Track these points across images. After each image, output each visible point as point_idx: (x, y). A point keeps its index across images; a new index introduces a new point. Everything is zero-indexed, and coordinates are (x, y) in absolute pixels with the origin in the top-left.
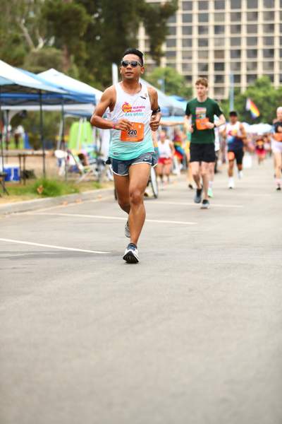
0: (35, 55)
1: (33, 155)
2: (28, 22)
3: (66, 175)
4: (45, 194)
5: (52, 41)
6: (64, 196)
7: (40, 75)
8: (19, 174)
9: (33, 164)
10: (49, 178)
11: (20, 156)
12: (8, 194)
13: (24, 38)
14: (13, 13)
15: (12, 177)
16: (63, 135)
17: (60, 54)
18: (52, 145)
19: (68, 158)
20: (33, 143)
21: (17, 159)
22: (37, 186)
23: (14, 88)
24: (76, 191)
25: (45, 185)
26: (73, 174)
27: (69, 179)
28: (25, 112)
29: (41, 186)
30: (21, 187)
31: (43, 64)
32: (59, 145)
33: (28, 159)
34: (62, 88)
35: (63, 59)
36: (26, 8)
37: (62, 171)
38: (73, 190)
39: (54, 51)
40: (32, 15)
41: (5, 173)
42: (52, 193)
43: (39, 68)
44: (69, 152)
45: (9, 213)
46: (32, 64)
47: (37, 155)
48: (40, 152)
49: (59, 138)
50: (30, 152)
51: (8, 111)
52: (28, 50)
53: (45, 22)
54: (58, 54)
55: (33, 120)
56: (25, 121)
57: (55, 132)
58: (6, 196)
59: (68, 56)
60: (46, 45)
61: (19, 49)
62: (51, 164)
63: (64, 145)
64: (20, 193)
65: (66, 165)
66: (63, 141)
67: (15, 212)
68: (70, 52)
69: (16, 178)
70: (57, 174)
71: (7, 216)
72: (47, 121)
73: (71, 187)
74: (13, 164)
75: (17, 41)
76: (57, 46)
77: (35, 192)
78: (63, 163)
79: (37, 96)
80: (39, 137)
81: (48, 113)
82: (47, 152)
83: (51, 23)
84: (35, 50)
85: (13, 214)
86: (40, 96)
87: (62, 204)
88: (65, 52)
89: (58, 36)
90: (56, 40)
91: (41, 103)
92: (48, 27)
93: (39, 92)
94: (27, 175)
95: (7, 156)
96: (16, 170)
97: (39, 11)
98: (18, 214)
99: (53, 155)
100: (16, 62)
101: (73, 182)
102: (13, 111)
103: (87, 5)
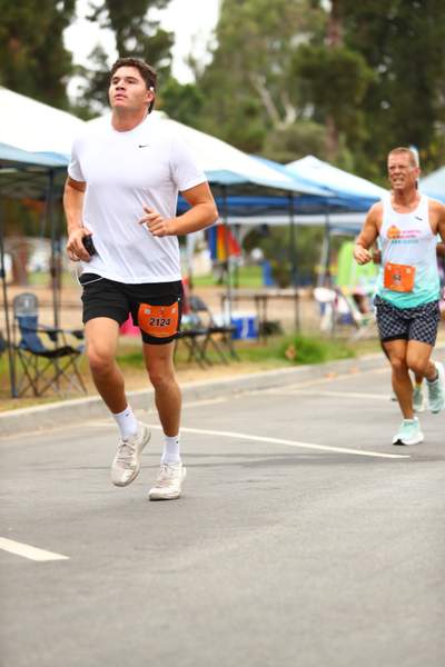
0: (281, 134)
1: (279, 297)
2: (270, 81)
3: (333, 330)
4: (298, 361)
5: (309, 111)
6: (329, 364)
7: (290, 167)
8: (256, 327)
9: (279, 312)
10: (306, 333)
11: (256, 298)
12: (238, 360)
13: (264, 108)
14: (245, 67)
15: (245, 332)
16: (328, 264)
17: (322, 133)
18: (310, 280)
19: (336, 301)
20: (279, 278)
21: (252, 303)
22: (285, 347)
23: (248, 188)
24: (351, 355)
25: (299, 345)
26: (346, 327)
27: (338, 335)
28: (265, 227)
29: (292, 348)
30: (260, 349)
31: (295, 149)
32: (321, 279)
33: (270, 303)
34: (326, 188)
35: (327, 140)
36: (267, 59)
37: (326, 323)
38: (344, 354)
39: (313, 127)
40: (276, 70)
41: (234, 326)
42: (310, 358)
43: (288, 155)
44: (338, 292)
45: (241, 391)
46: (277, 149)
47: (287, 297)
48: (290, 291)
49: (320, 269)
50: (273, 292)
51: (238, 226)
52: (269, 125)
53: (298, 80)
54: (318, 133)
55: (279, 241)
56: (266, 242)
57: (315, 258)
58: (236, 364)
59: (335, 136)
60: (299, 118)
61: (256, 126)
62: (308, 311)
63: (329, 280)
64: (257, 358)
65: (334, 313)
66: (328, 274)
67: (251, 390)
68: (339, 128)
69: (252, 334)
70: (318, 328)
71: (237, 396)
72: (301, 241)
73: (343, 349)
74: (246, 312)
75: (251, 112)
76: (317, 119)
77: (282, 356)
78: (329, 310)
79: (286, 201)
80: (289, 267)
81: (304, 228)
82: (302, 292)
83: (308, 82)
84: (280, 126)
85: (247, 393)
86: (290, 201)
87: (326, 376)
88: (331, 128)
89: (319, 102)
90: (316, 111)
91: (292, 212)
92: (303, 90)
93: (289, 194)
94: (269, 329)
95: (237, 299)
96: (251, 322)
97: (287, 62)
98: (255, 393)
99: (312, 297)
100: (251, 146)
101: (345, 340)
102: (245, 226)
103: (367, 53)
